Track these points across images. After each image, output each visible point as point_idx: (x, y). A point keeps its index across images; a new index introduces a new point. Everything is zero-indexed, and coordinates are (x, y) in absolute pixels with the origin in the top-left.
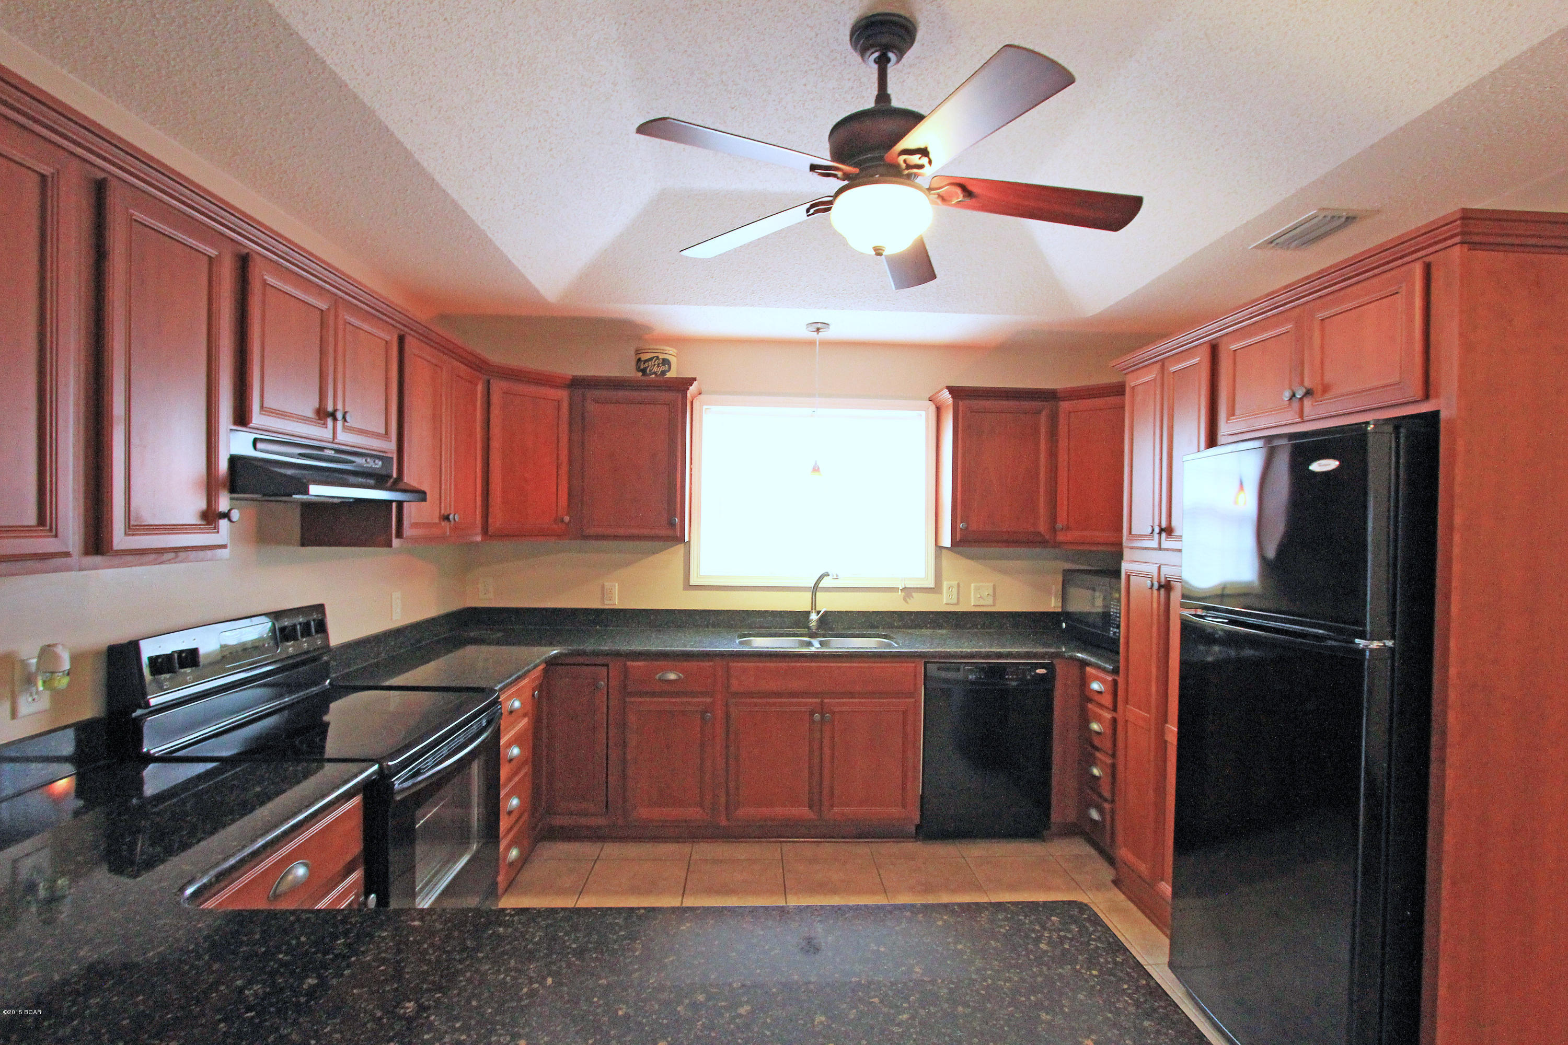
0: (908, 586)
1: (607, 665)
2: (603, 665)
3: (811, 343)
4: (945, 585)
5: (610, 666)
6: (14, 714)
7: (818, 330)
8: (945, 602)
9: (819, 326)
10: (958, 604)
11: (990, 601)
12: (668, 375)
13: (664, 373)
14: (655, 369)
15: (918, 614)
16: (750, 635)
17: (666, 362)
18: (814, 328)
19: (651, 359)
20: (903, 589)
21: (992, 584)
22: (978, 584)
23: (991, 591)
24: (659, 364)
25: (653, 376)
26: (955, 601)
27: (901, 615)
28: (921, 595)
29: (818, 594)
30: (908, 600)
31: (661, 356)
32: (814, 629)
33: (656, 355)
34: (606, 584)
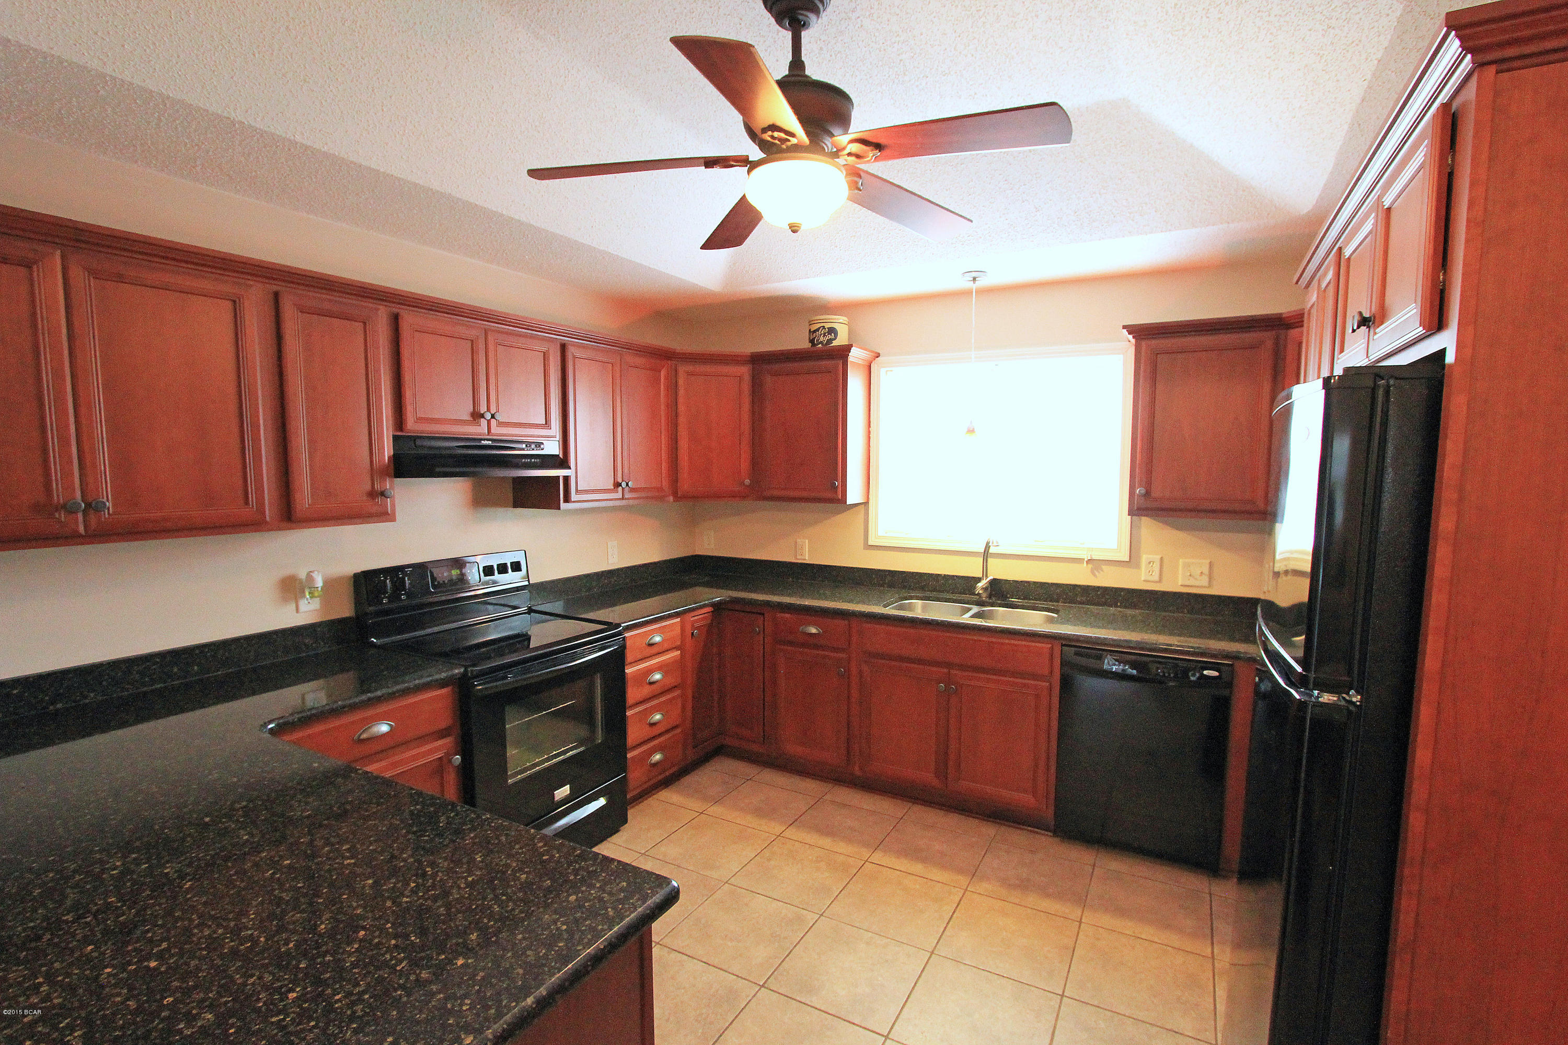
0: (1094, 558)
1: (763, 614)
2: (760, 614)
3: (966, 293)
4: (1144, 558)
5: (766, 615)
6: (297, 610)
7: (974, 279)
8: (1143, 579)
9: (974, 274)
10: (1160, 581)
11: (1204, 581)
12: (835, 343)
13: (830, 341)
14: (822, 339)
15: (1106, 590)
16: (911, 598)
17: (832, 331)
18: (969, 277)
19: (818, 330)
20: (1089, 561)
21: (1208, 561)
22: (1187, 560)
23: (1206, 570)
24: (825, 334)
25: (820, 345)
26: (1156, 578)
27: (1086, 590)
28: (1113, 568)
29: (989, 560)
30: (1097, 573)
31: (827, 326)
32: (984, 597)
33: (822, 325)
34: (798, 540)
